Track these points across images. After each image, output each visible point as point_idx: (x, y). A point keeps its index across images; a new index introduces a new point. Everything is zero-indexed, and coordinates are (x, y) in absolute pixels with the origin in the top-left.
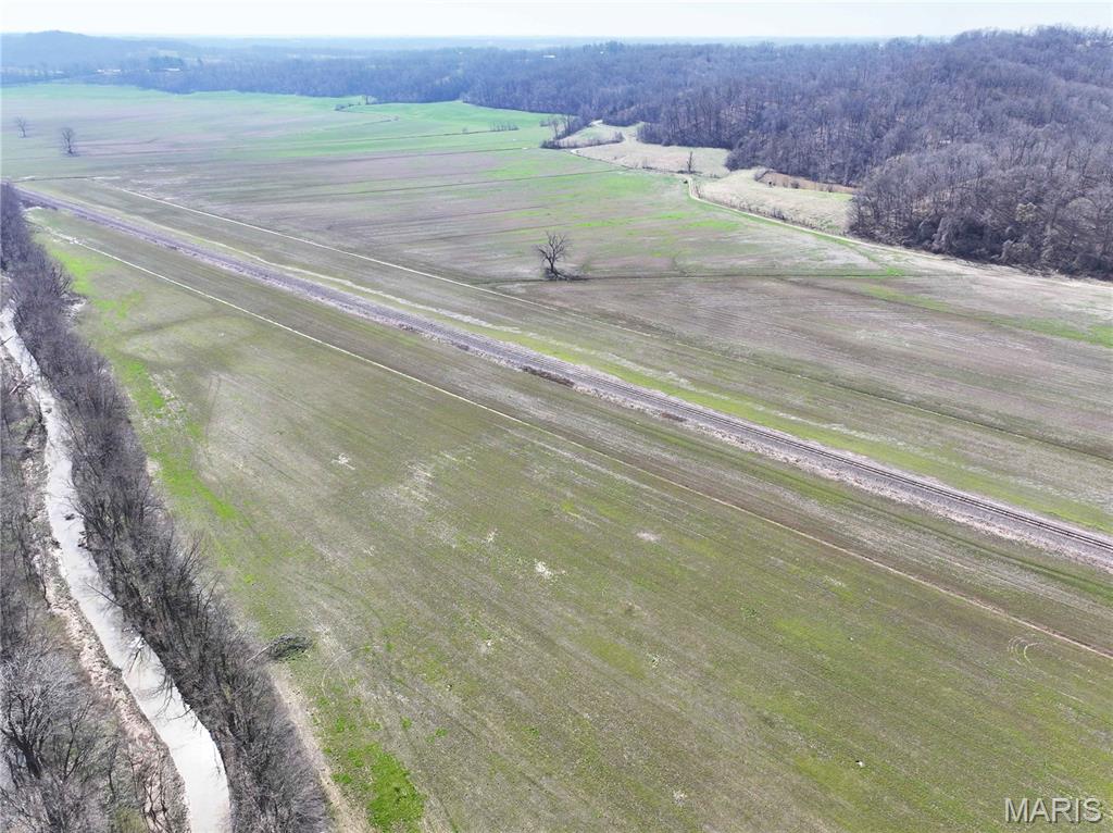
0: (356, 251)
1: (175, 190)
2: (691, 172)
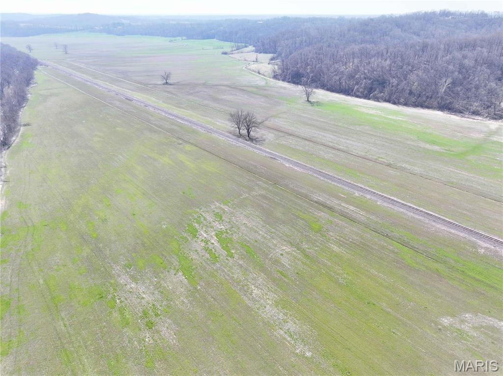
0: (119, 78)
1: (87, 63)
2: (257, 61)
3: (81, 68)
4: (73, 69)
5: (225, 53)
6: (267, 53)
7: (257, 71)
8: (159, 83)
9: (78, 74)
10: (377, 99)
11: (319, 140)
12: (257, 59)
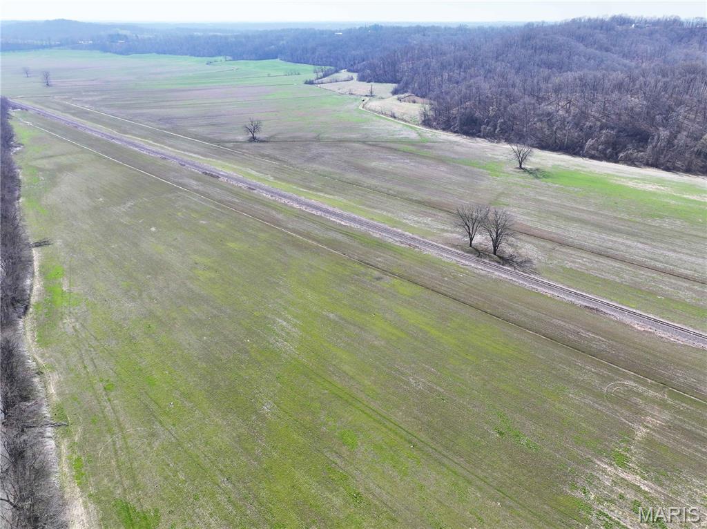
0: (165, 130)
1: (93, 103)
2: (372, 96)
3: (88, 113)
4: (73, 114)
5: (311, 83)
6: (381, 82)
7: (390, 113)
8: (241, 138)
9: (89, 124)
10: (631, 162)
11: (627, 256)
12: (371, 93)
